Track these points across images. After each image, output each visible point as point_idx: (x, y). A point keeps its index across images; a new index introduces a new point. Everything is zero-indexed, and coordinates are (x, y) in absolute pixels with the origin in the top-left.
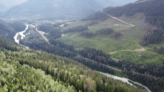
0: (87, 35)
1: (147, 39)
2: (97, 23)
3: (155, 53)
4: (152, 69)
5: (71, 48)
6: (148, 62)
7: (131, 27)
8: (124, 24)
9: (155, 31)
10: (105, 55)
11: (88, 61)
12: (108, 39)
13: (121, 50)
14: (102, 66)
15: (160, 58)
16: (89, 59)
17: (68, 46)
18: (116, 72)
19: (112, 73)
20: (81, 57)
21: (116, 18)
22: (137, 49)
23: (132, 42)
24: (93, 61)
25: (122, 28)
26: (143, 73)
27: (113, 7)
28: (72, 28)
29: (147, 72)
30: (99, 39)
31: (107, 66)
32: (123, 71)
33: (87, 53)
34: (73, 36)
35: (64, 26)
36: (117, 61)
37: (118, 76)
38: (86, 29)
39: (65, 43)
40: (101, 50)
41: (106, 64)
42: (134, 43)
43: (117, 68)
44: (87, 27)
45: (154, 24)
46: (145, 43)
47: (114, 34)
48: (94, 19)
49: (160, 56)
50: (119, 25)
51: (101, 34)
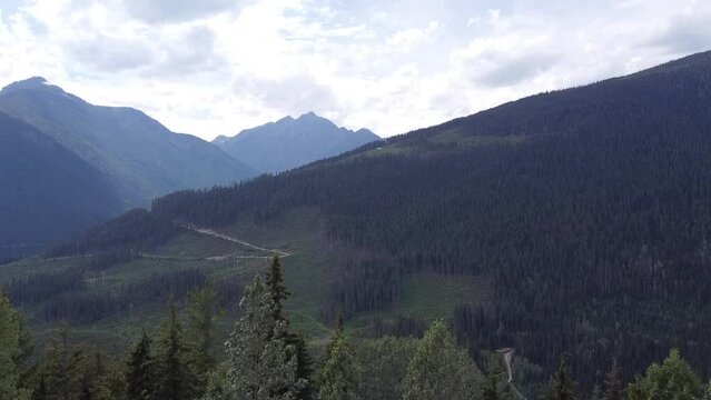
0: (82, 311)
2: (128, 259)
9: (366, 264)
21: (212, 233)
22: (314, 337)
25: (241, 267)
27: (196, 191)
38: (74, 284)
42: (301, 319)
44: (80, 279)
45: (359, 243)
48: (115, 242)
50: (230, 255)
51: (149, 299)
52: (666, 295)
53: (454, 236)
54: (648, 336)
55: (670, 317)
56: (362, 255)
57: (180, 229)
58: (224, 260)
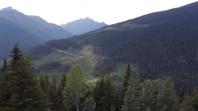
1: (98, 69)
2: (39, 58)
7: (80, 59)
8: (72, 56)
9: (104, 60)
21: (62, 51)
22: (90, 80)
25: (70, 61)
27: (57, 40)
42: (87, 75)
45: (102, 55)
46: (97, 74)
47: (63, 68)
48: (35, 54)
51: (45, 69)
52: (186, 69)
53: (129, 53)
54: (181, 80)
55: (187, 75)
56: (103, 58)
57: (53, 50)
58: (65, 59)
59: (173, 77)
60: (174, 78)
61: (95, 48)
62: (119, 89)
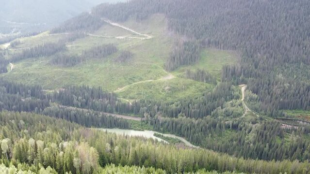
0: (67, 61)
1: (174, 58)
2: (83, 36)
3: (189, 80)
4: (189, 107)
5: (34, 91)
6: (181, 96)
7: (147, 39)
8: (134, 34)
9: (185, 44)
10: (107, 96)
11: (76, 111)
12: (108, 64)
13: (134, 82)
14: (105, 116)
15: (198, 88)
16: (78, 107)
17: (28, 87)
18: (131, 124)
19: (125, 126)
20: (60, 106)
21: (118, 25)
22: (161, 76)
23: (151, 65)
24: (85, 110)
25: (131, 43)
26: (176, 117)
27: (110, 4)
28: (32, 49)
29: (181, 113)
30: (92, 67)
31: (113, 115)
32: (143, 119)
33: (72, 97)
34: (35, 65)
35: (12, 46)
36: (131, 102)
37: (135, 130)
38: (62, 48)
39: (19, 82)
40: (100, 87)
41: (111, 112)
42: (156, 68)
43: (132, 115)
44: (65, 45)
45: (183, 33)
46: (172, 66)
47: (119, 55)
48: (77, 28)
49: (197, 85)
50: (125, 37)
51: (93, 57)
53: (226, 31)
56: (184, 39)
57: (104, 23)
58: (124, 39)
59: (295, 76)
60: (296, 78)
61: (170, 21)
62: (203, 95)
